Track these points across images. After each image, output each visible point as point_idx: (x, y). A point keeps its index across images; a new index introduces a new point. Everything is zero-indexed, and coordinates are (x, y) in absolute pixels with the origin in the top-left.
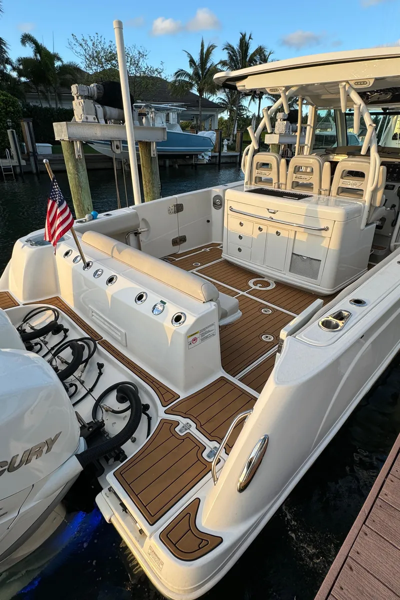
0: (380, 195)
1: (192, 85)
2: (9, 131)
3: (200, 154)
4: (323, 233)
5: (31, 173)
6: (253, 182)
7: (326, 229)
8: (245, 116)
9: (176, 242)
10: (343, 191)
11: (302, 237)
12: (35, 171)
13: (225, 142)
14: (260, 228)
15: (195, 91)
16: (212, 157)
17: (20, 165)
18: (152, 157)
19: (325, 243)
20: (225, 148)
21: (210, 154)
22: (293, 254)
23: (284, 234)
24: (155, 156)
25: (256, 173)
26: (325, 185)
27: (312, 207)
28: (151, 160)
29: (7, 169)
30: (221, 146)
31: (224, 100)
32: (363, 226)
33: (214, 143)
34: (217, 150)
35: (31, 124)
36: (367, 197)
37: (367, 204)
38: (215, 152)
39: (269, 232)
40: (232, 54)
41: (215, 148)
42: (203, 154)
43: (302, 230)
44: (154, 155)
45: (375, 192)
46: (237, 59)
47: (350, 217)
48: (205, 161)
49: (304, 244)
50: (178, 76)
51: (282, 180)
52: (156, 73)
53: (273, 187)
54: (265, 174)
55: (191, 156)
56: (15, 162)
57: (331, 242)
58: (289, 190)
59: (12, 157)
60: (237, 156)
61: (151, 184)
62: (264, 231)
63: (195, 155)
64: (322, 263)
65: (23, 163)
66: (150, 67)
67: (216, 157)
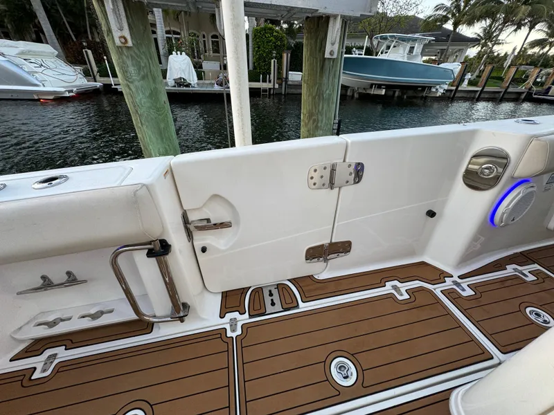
1: (447, 19)
2: (272, 61)
3: (434, 87)
5: (281, 94)
8: (496, 54)
9: (315, 254)
12: (283, 93)
13: (468, 76)
16: (447, 91)
17: (274, 88)
18: (325, 59)
20: (466, 82)
21: (446, 87)
24: (335, 56)
28: (322, 68)
29: (265, 91)
30: (462, 80)
31: (479, 35)
33: (455, 75)
34: (456, 83)
35: (289, 55)
38: (452, 86)
41: (454, 82)
42: (438, 87)
44: (332, 53)
48: (439, 94)
50: (437, 10)
55: (424, 88)
56: (271, 86)
59: (270, 81)
60: (477, 91)
61: (314, 121)
63: (428, 87)
65: (277, 86)
67: (451, 91)
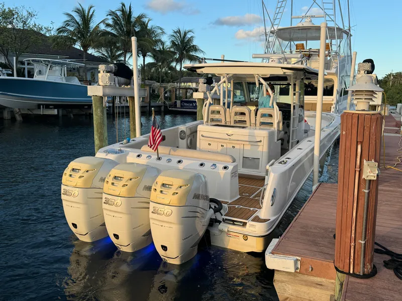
0: (281, 124)
1: (75, 42)
4: (259, 144)
6: (209, 121)
7: (260, 141)
10: (262, 124)
11: (248, 147)
14: (222, 146)
15: (78, 46)
19: (260, 149)
22: (243, 157)
23: (237, 147)
25: (211, 116)
26: (253, 121)
27: (252, 131)
32: (276, 140)
36: (275, 125)
37: (276, 129)
39: (228, 147)
40: (116, 19)
43: (248, 143)
45: (278, 123)
46: (121, 23)
47: (271, 135)
49: (249, 151)
50: (60, 32)
51: (228, 120)
52: (45, 31)
53: (223, 123)
54: (217, 116)
57: (263, 149)
58: (232, 124)
62: (225, 146)
64: (261, 159)
66: (37, 25)
